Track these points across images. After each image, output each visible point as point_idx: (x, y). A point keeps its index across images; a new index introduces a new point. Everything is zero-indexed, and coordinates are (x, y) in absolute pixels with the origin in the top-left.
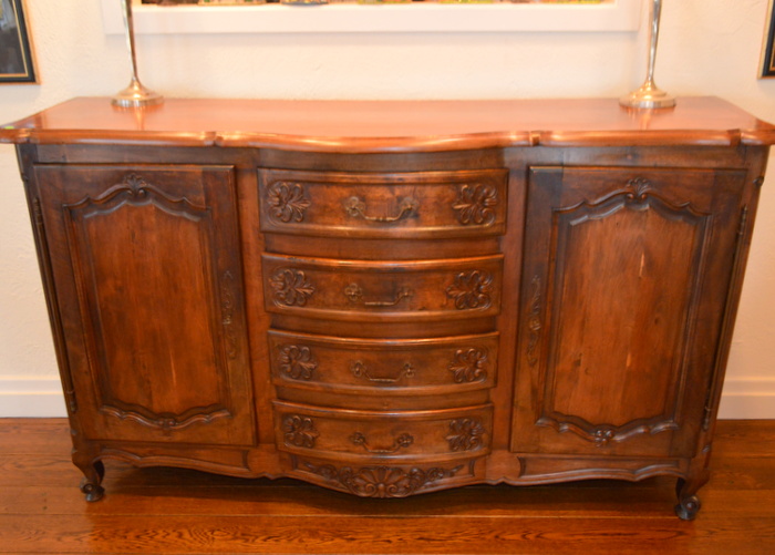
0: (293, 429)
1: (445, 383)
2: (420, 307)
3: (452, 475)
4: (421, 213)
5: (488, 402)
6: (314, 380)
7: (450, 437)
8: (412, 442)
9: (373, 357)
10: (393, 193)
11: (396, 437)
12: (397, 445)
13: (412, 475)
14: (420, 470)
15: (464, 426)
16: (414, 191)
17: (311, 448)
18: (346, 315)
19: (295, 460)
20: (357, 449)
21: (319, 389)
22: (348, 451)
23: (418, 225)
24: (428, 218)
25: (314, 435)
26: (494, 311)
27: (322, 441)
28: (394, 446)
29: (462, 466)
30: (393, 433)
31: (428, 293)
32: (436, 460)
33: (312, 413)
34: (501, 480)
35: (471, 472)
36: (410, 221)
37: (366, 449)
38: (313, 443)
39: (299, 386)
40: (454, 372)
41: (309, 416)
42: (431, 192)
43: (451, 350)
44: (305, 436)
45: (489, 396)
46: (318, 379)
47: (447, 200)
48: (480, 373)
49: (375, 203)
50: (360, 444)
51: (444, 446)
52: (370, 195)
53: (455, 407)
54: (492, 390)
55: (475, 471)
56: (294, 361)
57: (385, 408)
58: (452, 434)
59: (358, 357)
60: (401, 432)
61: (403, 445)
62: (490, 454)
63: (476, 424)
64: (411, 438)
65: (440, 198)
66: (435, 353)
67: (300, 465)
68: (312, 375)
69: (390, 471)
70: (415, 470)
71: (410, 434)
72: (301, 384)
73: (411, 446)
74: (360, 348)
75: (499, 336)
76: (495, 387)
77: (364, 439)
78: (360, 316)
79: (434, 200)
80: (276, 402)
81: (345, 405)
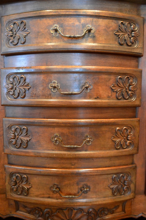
0: (16, 183)
1: (110, 149)
2: (95, 97)
3: (112, 212)
4: (96, 35)
5: (133, 163)
6: (29, 149)
7: (112, 187)
8: (89, 190)
9: (65, 131)
10: (79, 21)
11: (80, 187)
12: (80, 192)
13: (89, 213)
14: (94, 209)
15: (120, 178)
16: (92, 21)
17: (26, 195)
18: (50, 102)
19: (17, 205)
20: (55, 195)
21: (32, 154)
22: (49, 197)
23: (94, 42)
24: (101, 39)
25: (29, 187)
26: (137, 103)
27: (33, 191)
28: (78, 193)
29: (119, 206)
30: (78, 184)
31: (100, 87)
32: (104, 202)
33: (27, 172)
34: (140, 215)
35: (124, 210)
36: (90, 39)
37: (61, 195)
38: (27, 192)
39: (19, 154)
40: (115, 142)
41: (25, 174)
42: (102, 23)
43: (113, 127)
44: (23, 188)
45: (133, 160)
46: (32, 148)
47: (111, 29)
48: (130, 143)
49: (68, 28)
50: (57, 192)
51: (109, 193)
52: (66, 23)
53: (115, 166)
54: (135, 156)
55: (126, 210)
56: (17, 137)
57: (73, 167)
58: (114, 184)
59: (56, 131)
60: (82, 183)
61: (84, 192)
62: (135, 197)
63: (127, 177)
64: (89, 187)
65: (107, 27)
66: (104, 129)
67: (21, 208)
68: (27, 145)
69: (75, 211)
70: (91, 210)
71: (89, 184)
72: (21, 152)
73: (89, 193)
74: (58, 125)
75: (139, 120)
76: (137, 153)
77: (59, 189)
78: (59, 102)
79: (104, 28)
80: (7, 166)
81: (48, 166)
